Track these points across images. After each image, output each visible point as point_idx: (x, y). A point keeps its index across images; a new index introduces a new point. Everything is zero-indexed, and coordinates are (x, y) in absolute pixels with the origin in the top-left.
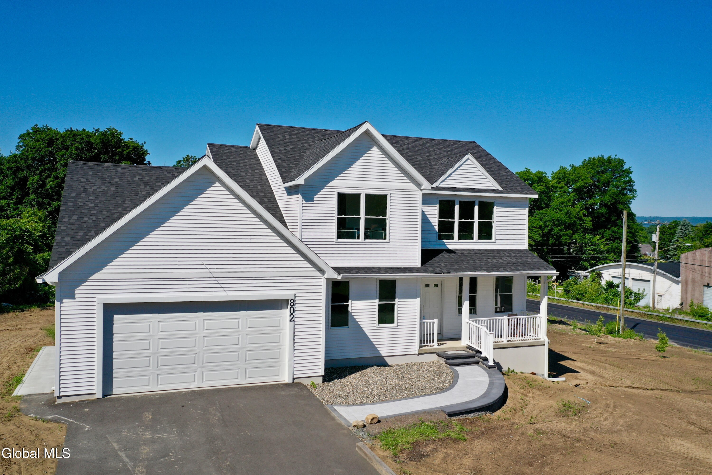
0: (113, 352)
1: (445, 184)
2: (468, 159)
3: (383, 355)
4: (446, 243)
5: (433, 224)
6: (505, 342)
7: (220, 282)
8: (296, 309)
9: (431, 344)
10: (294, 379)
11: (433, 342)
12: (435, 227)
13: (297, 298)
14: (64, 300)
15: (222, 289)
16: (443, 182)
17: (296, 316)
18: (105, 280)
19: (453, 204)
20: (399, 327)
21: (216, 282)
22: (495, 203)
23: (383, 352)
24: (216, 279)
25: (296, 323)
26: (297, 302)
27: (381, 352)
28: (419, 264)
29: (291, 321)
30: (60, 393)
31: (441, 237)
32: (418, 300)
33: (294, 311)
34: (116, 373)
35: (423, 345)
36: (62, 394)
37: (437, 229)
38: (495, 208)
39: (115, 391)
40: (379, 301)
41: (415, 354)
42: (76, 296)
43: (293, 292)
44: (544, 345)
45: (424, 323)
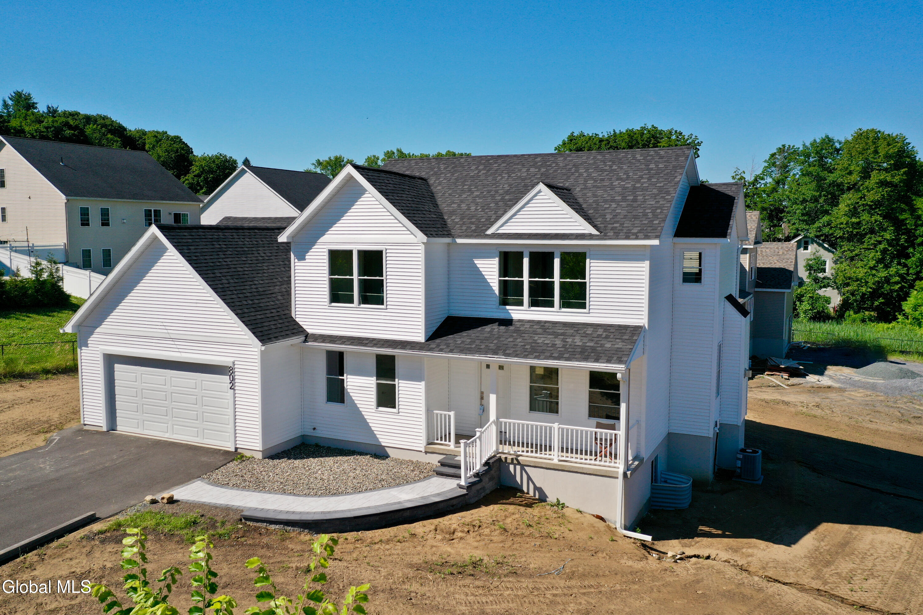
0: (115, 395)
1: (507, 230)
2: (540, 191)
3: (383, 444)
4: (510, 311)
5: (491, 284)
6: (556, 461)
7: (176, 343)
8: (236, 377)
9: (447, 443)
10: (236, 449)
11: (450, 441)
12: (494, 288)
13: (236, 366)
14: (83, 348)
15: (177, 350)
16: (502, 225)
17: (236, 384)
18: (105, 334)
19: (519, 256)
20: (400, 414)
21: (173, 343)
22: (587, 255)
23: (384, 440)
24: (172, 339)
25: (236, 392)
26: (236, 370)
27: (380, 440)
28: (421, 338)
29: (231, 388)
30: (84, 421)
31: (504, 302)
32: (423, 383)
33: (234, 379)
34: (119, 413)
35: (436, 441)
36: (86, 423)
37: (497, 292)
38: (588, 261)
39: (119, 428)
40: (377, 380)
41: (421, 451)
42: (89, 345)
43: (232, 359)
44: (617, 478)
45: (437, 414)
